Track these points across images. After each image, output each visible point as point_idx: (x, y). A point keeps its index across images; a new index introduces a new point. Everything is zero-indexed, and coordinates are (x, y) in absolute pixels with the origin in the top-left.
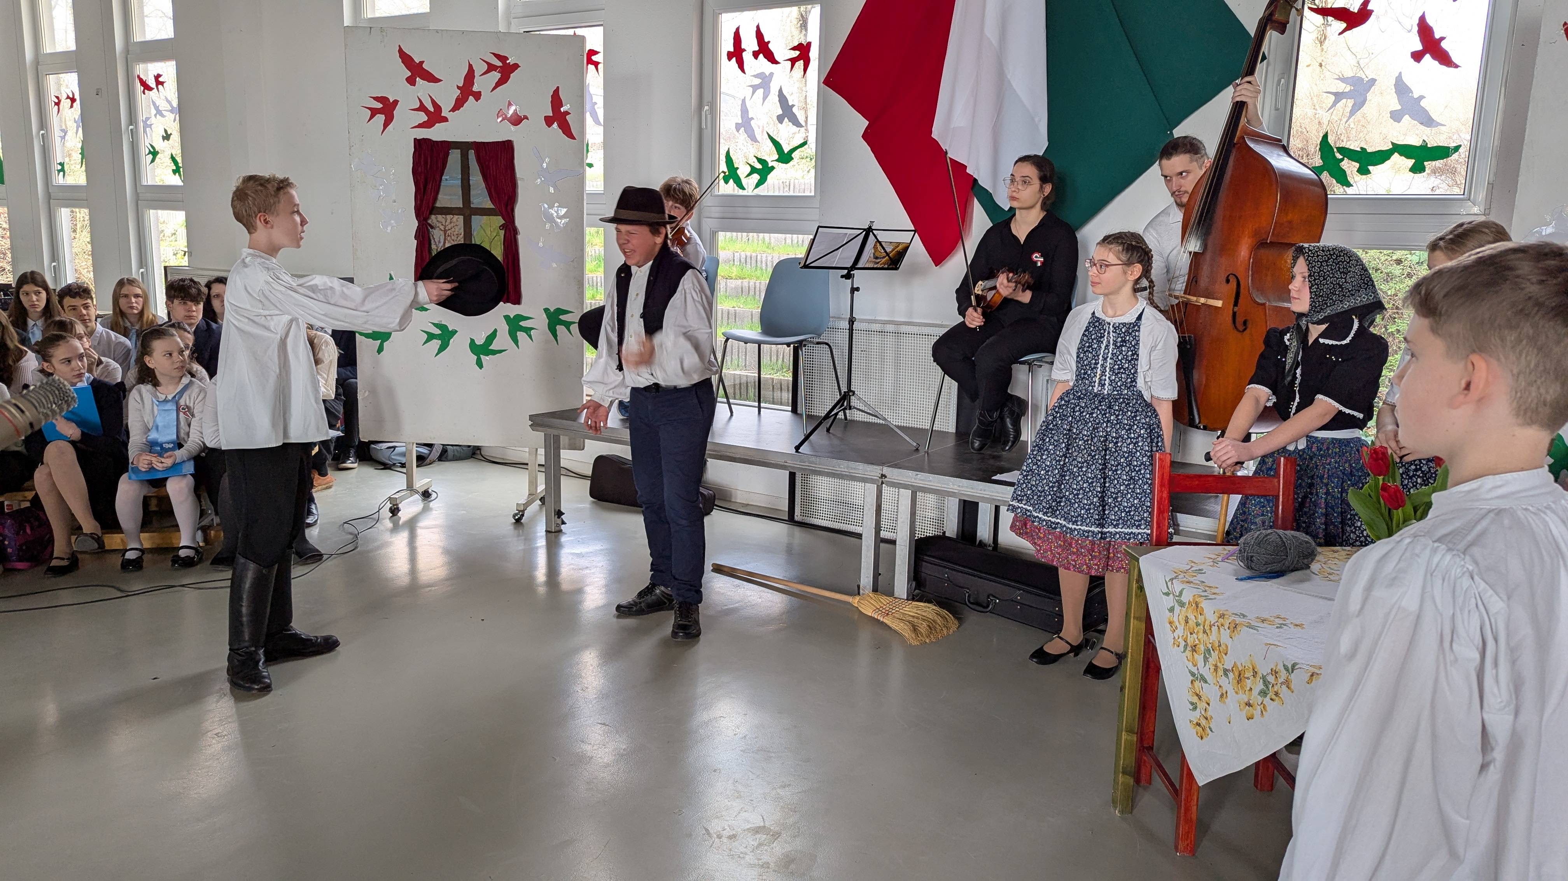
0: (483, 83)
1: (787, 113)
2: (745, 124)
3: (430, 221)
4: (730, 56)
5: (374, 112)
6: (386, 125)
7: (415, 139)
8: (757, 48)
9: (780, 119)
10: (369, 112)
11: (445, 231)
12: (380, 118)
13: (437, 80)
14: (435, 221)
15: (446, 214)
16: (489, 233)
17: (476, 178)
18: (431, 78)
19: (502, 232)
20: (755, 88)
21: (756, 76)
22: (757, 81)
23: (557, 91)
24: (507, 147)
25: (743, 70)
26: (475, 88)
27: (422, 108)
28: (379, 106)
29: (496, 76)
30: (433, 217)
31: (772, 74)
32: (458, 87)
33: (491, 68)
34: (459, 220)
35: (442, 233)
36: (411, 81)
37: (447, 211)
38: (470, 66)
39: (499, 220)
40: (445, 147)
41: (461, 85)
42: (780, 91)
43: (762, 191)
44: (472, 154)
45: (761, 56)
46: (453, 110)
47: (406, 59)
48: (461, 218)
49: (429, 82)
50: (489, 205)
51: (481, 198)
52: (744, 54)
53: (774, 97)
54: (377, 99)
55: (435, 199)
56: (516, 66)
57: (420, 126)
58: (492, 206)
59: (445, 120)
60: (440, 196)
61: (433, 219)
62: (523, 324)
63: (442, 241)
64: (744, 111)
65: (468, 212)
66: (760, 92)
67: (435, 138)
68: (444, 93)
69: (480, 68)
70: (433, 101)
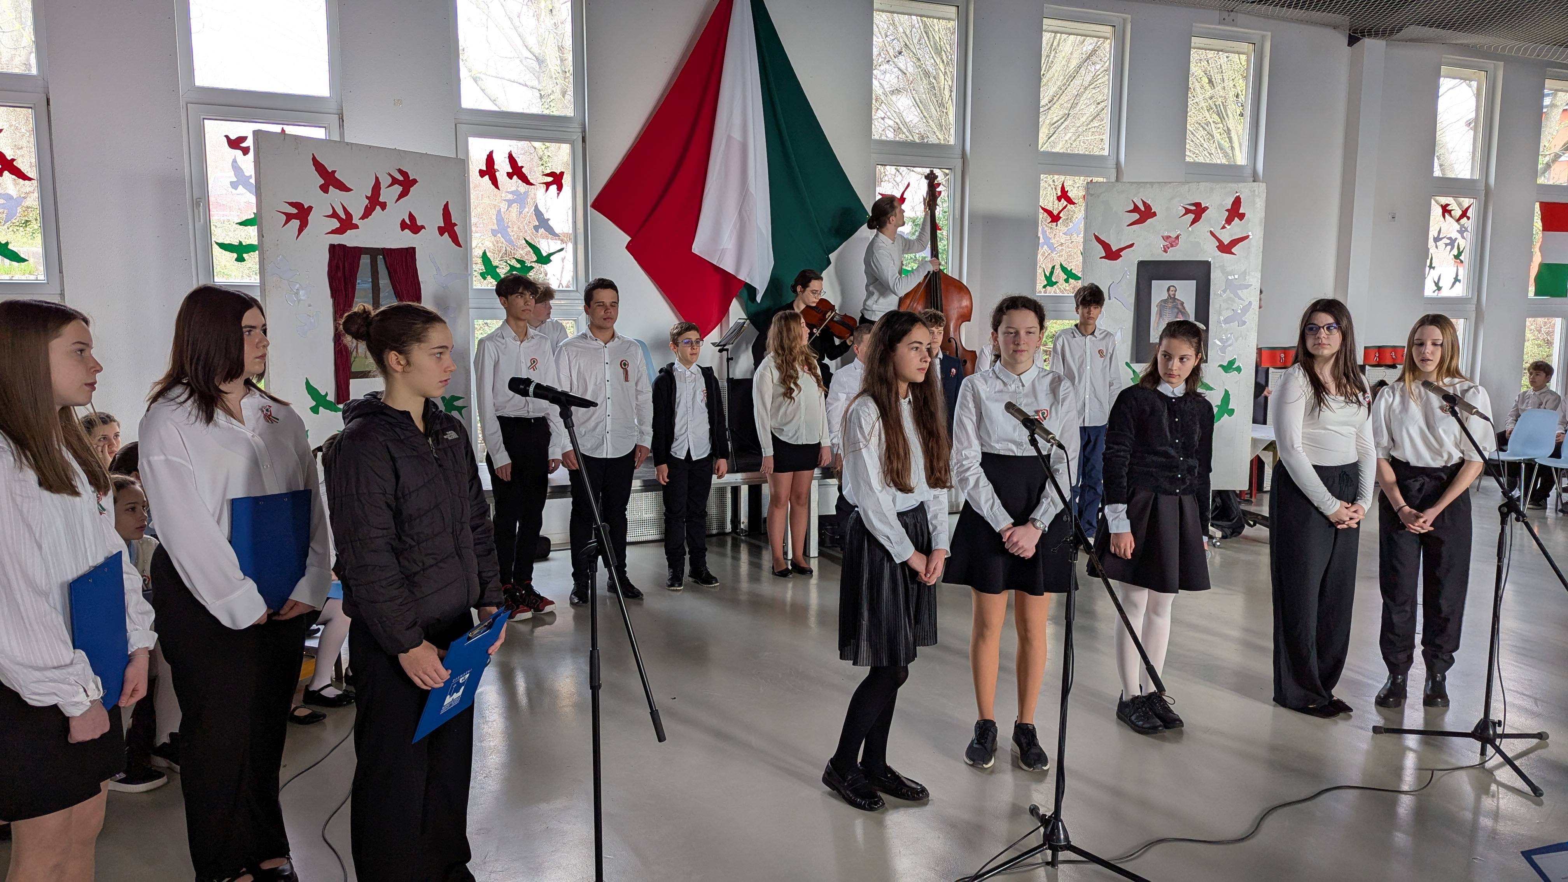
0: (389, 194)
1: (543, 223)
2: (502, 230)
4: (482, 173)
5: (289, 217)
6: (300, 230)
7: (330, 244)
8: (510, 171)
9: (537, 229)
10: (284, 217)
12: (296, 223)
13: (348, 190)
17: (384, 282)
18: (342, 187)
20: (510, 203)
21: (511, 193)
22: (513, 198)
23: (446, 206)
24: (409, 254)
26: (381, 199)
28: (294, 211)
29: (398, 189)
31: (526, 193)
32: (367, 197)
33: (395, 181)
36: (324, 189)
38: (377, 178)
40: (358, 251)
41: (369, 195)
42: (536, 207)
44: (380, 259)
45: (515, 177)
46: (363, 218)
47: (319, 167)
49: (341, 190)
52: (497, 174)
54: (292, 204)
56: (415, 181)
57: (333, 232)
59: (356, 227)
64: (500, 220)
66: (515, 206)
67: (349, 244)
68: (356, 203)
69: (385, 181)
70: (344, 208)
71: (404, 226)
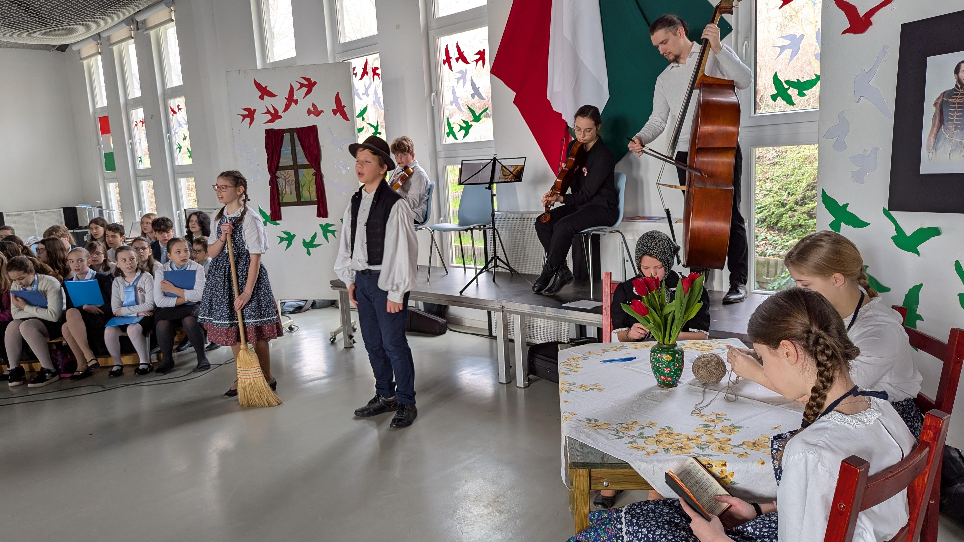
0: (298, 95)
1: (476, 92)
2: (455, 101)
3: (277, 175)
4: (444, 62)
5: (244, 117)
6: (251, 123)
7: (266, 130)
8: (458, 56)
9: (473, 96)
10: (242, 117)
11: (285, 179)
12: (248, 120)
13: (274, 96)
14: (279, 174)
15: (285, 170)
16: (308, 178)
17: (299, 148)
18: (272, 95)
19: (314, 177)
20: (458, 79)
21: (458, 72)
22: (460, 75)
23: (337, 95)
24: (313, 130)
25: (452, 70)
26: (295, 98)
27: (268, 112)
28: (246, 113)
29: (305, 89)
30: (278, 172)
31: (466, 70)
32: (286, 98)
33: (302, 85)
34: (292, 172)
35: (284, 180)
36: (262, 98)
37: (285, 168)
38: (291, 86)
39: (312, 171)
40: (282, 132)
41: (287, 97)
42: (472, 80)
43: (468, 139)
44: (295, 134)
45: (460, 60)
46: (284, 111)
47: (258, 86)
48: (293, 171)
49: (271, 97)
50: (307, 163)
51: (302, 160)
52: (451, 60)
53: (469, 84)
54: (245, 110)
55: (278, 162)
56: (315, 83)
57: (268, 122)
58: (308, 163)
59: (280, 117)
60: (281, 160)
61: (278, 173)
62: (330, 228)
63: (284, 185)
64: (454, 93)
65: (296, 168)
66: (461, 81)
67: (277, 128)
68: (279, 103)
69: (296, 86)
70: (274, 108)
71: (309, 112)
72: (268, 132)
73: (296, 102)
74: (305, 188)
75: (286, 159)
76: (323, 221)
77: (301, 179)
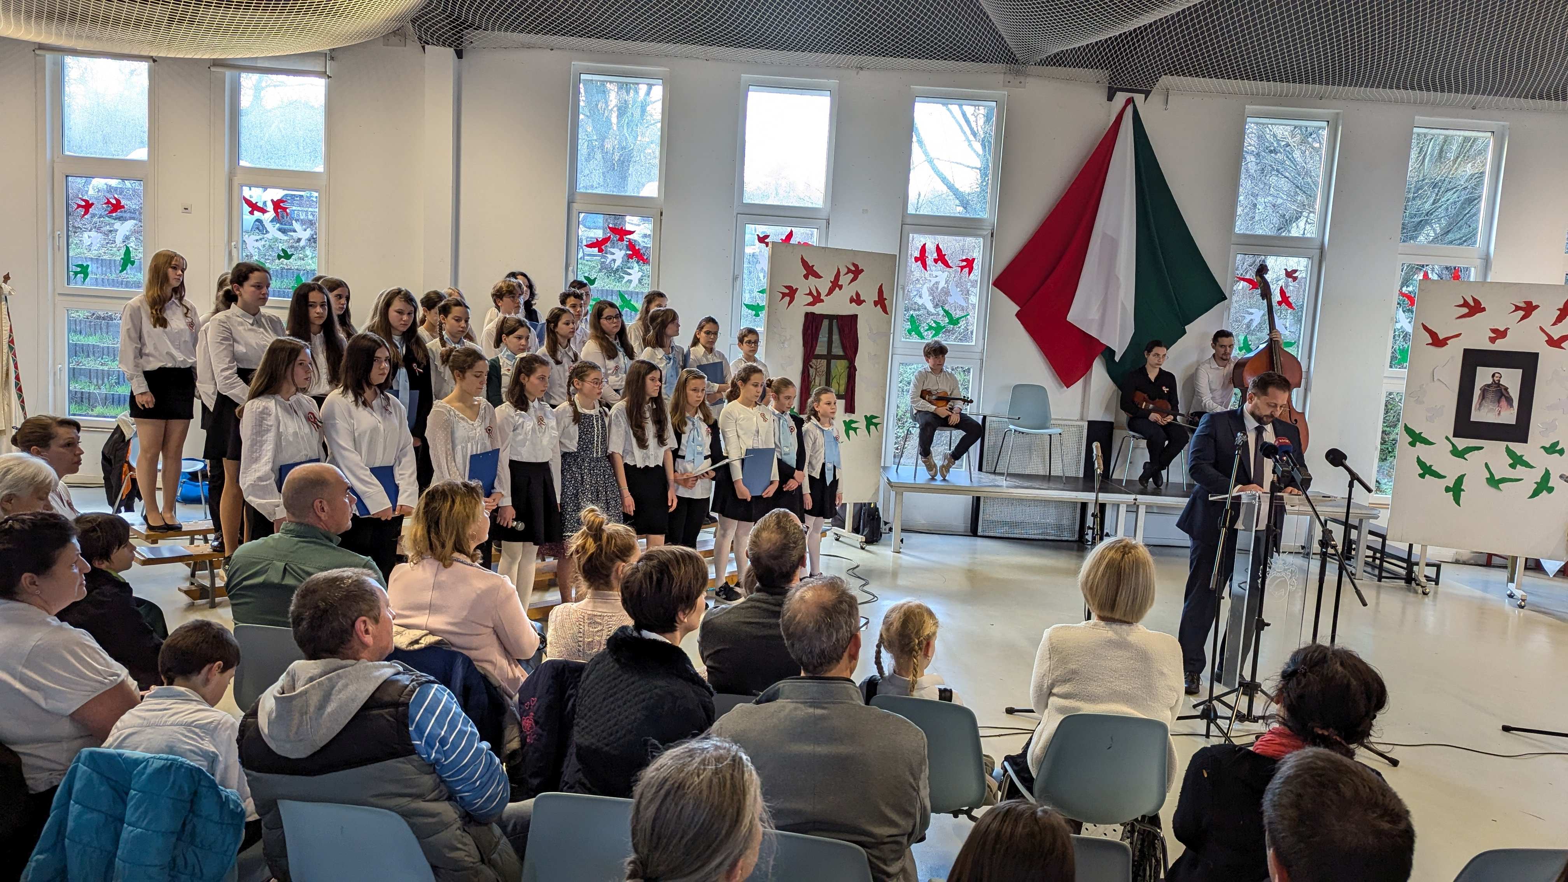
3: (810, 364)
5: (784, 295)
6: (790, 303)
7: (805, 313)
8: (936, 257)
10: (781, 295)
11: (817, 369)
13: (820, 277)
14: (812, 363)
15: (818, 358)
16: (839, 370)
17: (836, 337)
18: (817, 276)
19: (847, 369)
21: (936, 273)
23: (881, 286)
24: (854, 318)
25: (925, 269)
26: (840, 283)
27: (810, 294)
28: (787, 291)
29: (851, 276)
30: (811, 361)
32: (831, 282)
33: (849, 271)
34: (824, 362)
35: (815, 370)
36: (806, 277)
38: (839, 270)
39: (846, 363)
40: (823, 317)
41: (833, 280)
44: (835, 322)
45: (939, 261)
46: (827, 295)
47: (804, 263)
48: (826, 361)
49: (816, 278)
50: (842, 353)
51: (837, 350)
52: (927, 260)
54: (787, 287)
55: (813, 350)
56: (862, 271)
57: (808, 304)
58: (845, 354)
59: (822, 301)
60: (816, 348)
62: (853, 425)
63: (815, 374)
65: (829, 357)
67: (817, 312)
68: (823, 285)
69: (843, 271)
70: (817, 289)
71: (852, 300)
72: (807, 315)
73: (841, 287)
74: (835, 380)
75: (821, 349)
76: (848, 417)
77: (832, 371)
